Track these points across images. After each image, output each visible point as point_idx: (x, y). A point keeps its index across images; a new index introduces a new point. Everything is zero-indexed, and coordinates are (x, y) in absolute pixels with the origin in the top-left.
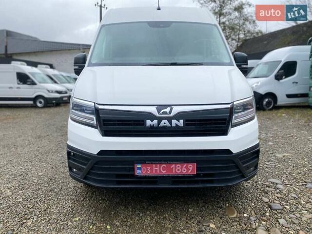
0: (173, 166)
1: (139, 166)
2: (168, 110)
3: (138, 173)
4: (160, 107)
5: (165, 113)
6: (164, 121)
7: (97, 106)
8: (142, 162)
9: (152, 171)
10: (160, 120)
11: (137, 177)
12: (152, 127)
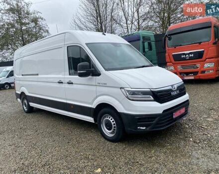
0: (181, 110)
1: (174, 114)
3: (174, 117)
4: (172, 86)
5: (174, 88)
6: (175, 92)
9: (177, 115)
12: (173, 95)
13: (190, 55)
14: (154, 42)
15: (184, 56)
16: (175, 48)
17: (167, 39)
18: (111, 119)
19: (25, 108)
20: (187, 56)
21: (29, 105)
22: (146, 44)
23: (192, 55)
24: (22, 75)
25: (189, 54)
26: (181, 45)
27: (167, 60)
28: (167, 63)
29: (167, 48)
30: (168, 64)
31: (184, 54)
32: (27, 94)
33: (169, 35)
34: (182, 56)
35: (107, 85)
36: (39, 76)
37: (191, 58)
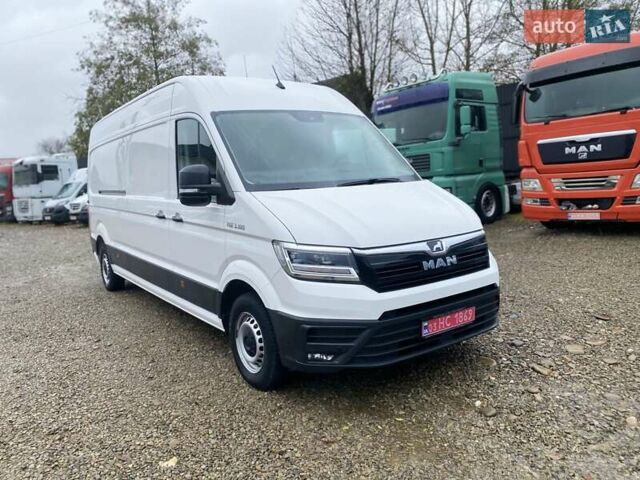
0: (456, 315)
1: (426, 324)
2: (439, 245)
3: (425, 333)
4: (431, 242)
5: (438, 249)
6: (439, 260)
7: (356, 251)
8: (429, 317)
9: (438, 328)
10: (435, 259)
11: (424, 339)
12: (430, 269)
13: (592, 147)
14: (494, 107)
15: (573, 150)
16: (547, 123)
17: (526, 96)
18: (255, 327)
19: (105, 276)
20: (583, 148)
21: (111, 270)
22: (465, 112)
23: (599, 148)
24: (100, 192)
25: (587, 143)
26: (565, 117)
27: (523, 160)
28: (520, 169)
29: (523, 123)
30: (524, 171)
31: (572, 143)
32: (108, 241)
33: (532, 85)
34: (567, 150)
35: (246, 231)
36: (127, 197)
37: (593, 157)
